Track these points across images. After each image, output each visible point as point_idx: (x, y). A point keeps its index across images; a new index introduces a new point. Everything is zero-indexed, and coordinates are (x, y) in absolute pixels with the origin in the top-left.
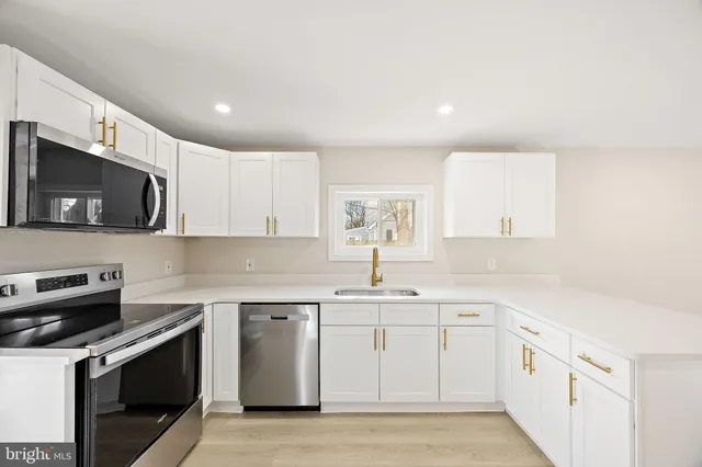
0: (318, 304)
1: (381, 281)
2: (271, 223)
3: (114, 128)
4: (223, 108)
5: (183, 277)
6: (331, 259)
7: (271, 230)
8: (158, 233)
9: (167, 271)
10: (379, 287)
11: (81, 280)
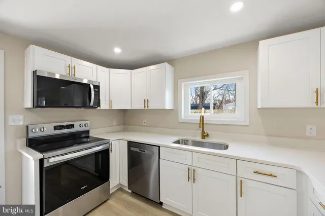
0: (159, 147)
1: (208, 136)
2: (146, 102)
3: (74, 68)
4: (117, 50)
5: (122, 126)
6: (180, 121)
7: (146, 105)
8: (98, 108)
9: (114, 124)
10: (206, 140)
11: (72, 126)
